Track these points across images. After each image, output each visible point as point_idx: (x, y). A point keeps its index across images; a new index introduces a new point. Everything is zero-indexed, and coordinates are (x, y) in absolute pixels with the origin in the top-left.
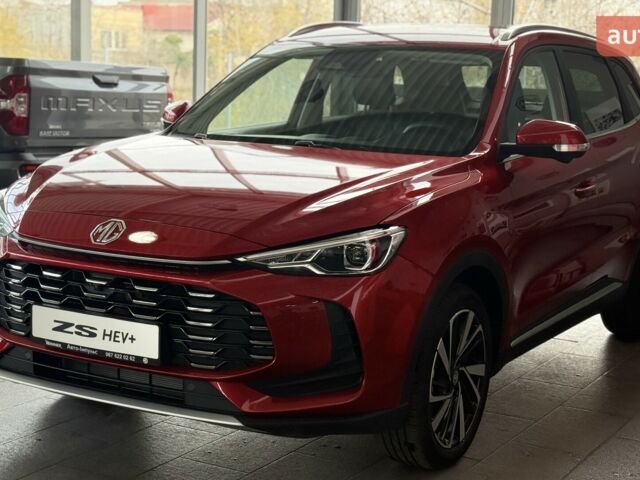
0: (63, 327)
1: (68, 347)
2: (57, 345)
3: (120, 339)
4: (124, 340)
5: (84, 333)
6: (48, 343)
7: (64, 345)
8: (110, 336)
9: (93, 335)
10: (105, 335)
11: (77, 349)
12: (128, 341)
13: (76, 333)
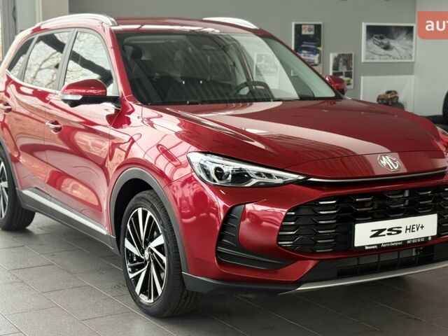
0: (378, 233)
1: (383, 245)
2: (374, 247)
3: (415, 229)
4: (418, 229)
5: (393, 233)
6: (367, 248)
7: (379, 245)
8: (409, 229)
9: (399, 232)
10: (407, 229)
11: (389, 245)
12: (420, 229)
13: (388, 234)
